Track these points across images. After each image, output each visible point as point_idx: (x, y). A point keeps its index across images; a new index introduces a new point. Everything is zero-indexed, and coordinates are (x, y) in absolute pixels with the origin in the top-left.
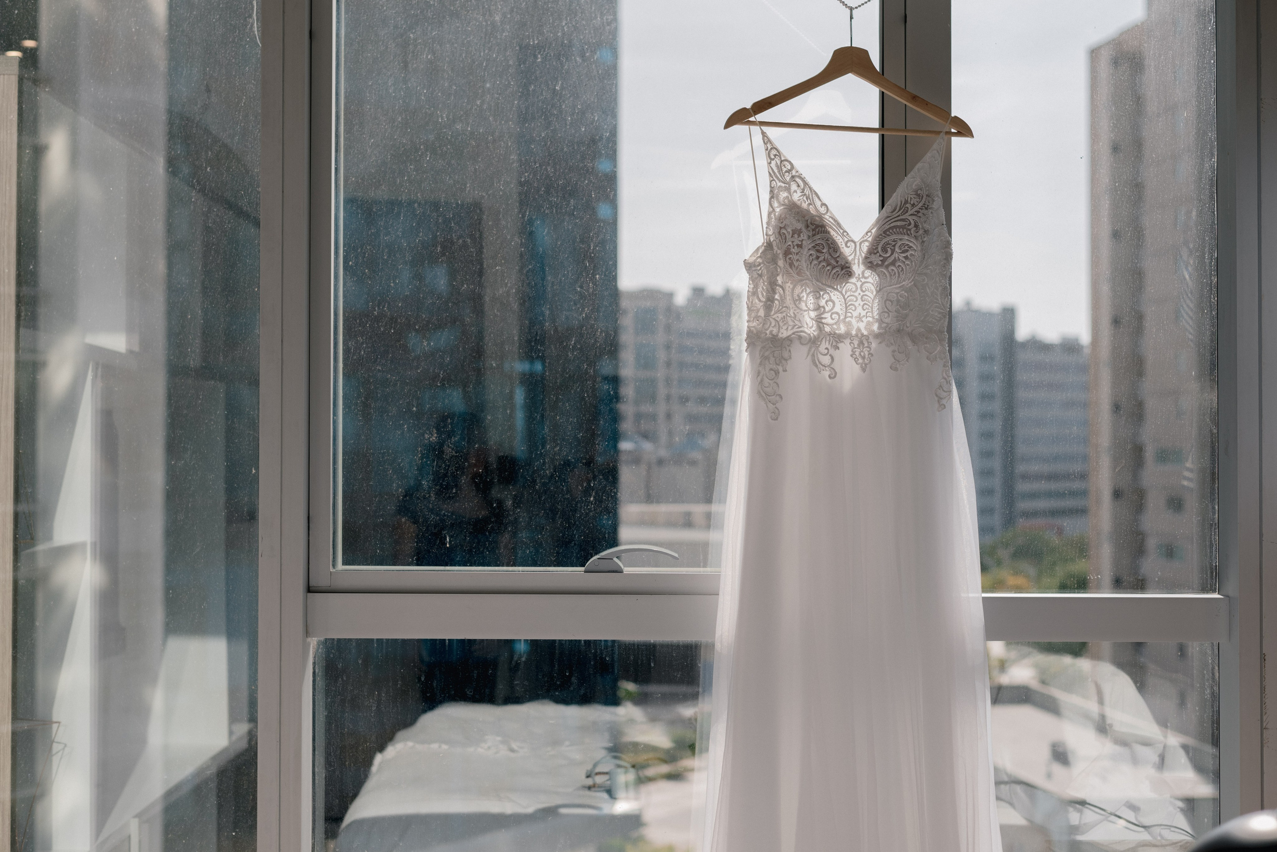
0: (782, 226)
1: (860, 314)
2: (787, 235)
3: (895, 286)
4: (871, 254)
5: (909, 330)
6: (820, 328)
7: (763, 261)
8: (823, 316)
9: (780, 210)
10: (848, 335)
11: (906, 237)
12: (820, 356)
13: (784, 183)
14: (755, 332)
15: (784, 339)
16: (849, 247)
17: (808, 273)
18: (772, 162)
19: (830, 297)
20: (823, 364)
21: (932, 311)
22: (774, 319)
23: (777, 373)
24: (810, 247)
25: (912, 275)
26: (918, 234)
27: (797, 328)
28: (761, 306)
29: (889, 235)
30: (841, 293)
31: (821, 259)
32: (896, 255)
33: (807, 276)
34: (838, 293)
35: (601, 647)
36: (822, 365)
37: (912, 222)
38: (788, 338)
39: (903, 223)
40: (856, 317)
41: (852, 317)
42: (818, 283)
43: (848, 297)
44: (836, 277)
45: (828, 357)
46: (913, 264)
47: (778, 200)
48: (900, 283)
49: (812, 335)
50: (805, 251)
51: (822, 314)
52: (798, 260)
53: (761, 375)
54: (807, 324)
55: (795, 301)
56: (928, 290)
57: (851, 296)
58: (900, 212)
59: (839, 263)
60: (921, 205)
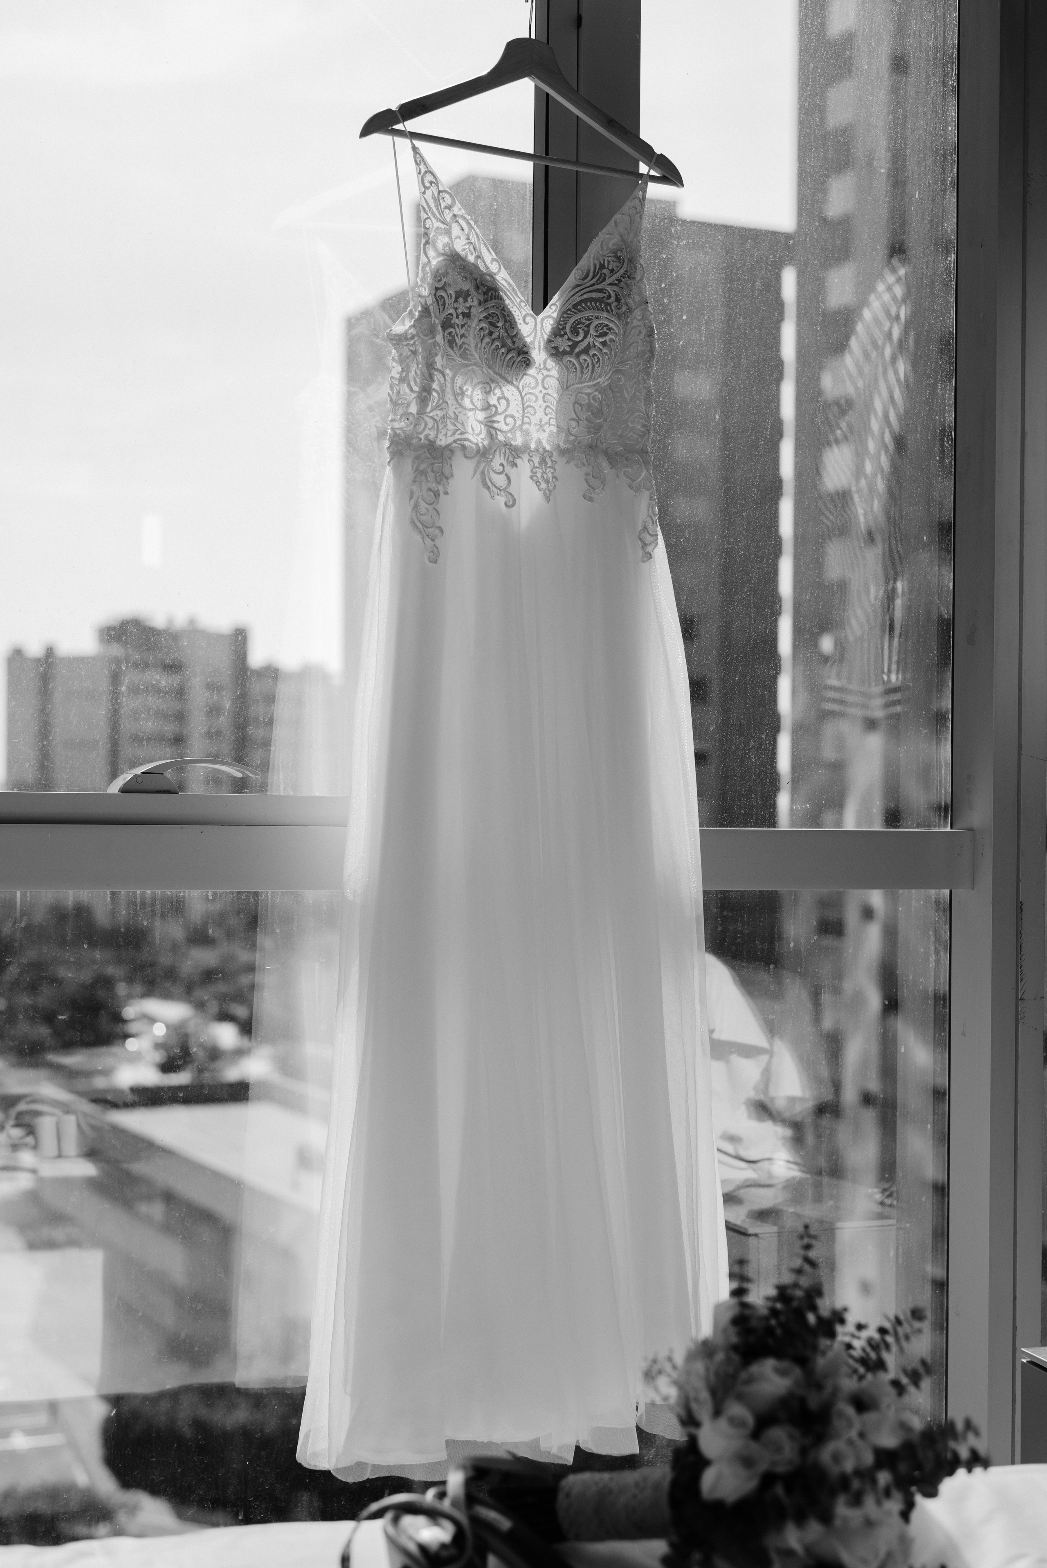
0: (440, 285)
1: (541, 420)
2: (446, 298)
3: (587, 384)
4: (556, 336)
5: (604, 446)
6: (491, 436)
7: (417, 332)
8: (494, 419)
9: (439, 262)
10: (525, 448)
11: (605, 315)
12: (493, 475)
13: (444, 224)
14: (402, 435)
15: (444, 448)
16: (527, 324)
17: (477, 356)
18: (427, 191)
19: (503, 393)
20: (497, 485)
21: (632, 423)
22: (432, 417)
23: (437, 495)
24: (482, 316)
25: (610, 370)
26: (620, 311)
27: (459, 434)
28: (413, 399)
29: (580, 311)
30: (518, 388)
31: (494, 336)
32: (589, 339)
33: (475, 359)
34: (515, 389)
35: (136, 905)
36: (496, 487)
37: (613, 294)
38: (448, 448)
39: (600, 295)
40: (536, 425)
41: (530, 424)
42: (489, 371)
43: (526, 394)
44: (512, 364)
45: (503, 477)
46: (613, 353)
47: (435, 247)
48: (595, 379)
49: (480, 445)
50: (474, 323)
51: (494, 415)
52: (463, 336)
53: (415, 497)
54: (473, 429)
55: (455, 395)
56: (626, 394)
57: (529, 393)
58: (595, 280)
59: (516, 345)
60: (622, 271)
